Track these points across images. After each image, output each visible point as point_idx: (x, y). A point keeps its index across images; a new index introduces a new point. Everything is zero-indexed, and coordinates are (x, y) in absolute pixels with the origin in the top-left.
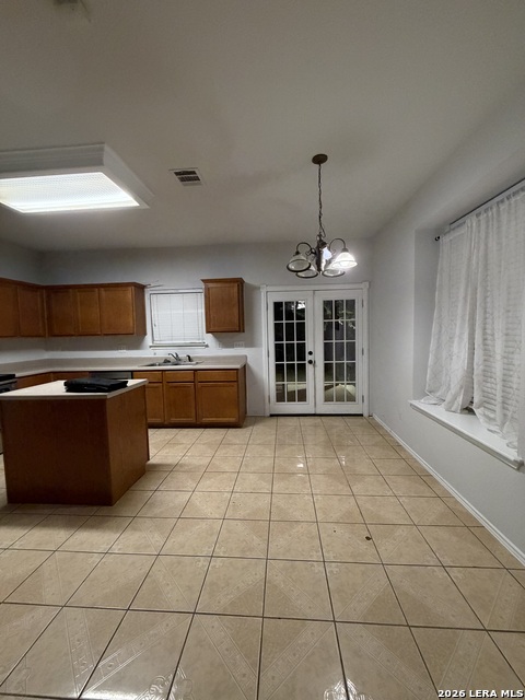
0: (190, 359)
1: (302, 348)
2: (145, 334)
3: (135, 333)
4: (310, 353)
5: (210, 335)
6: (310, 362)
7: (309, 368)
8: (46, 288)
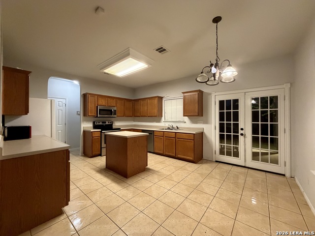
0: (177, 128)
1: (236, 126)
2: (162, 116)
3: (158, 116)
4: (242, 129)
5: (186, 117)
6: (242, 134)
7: (241, 138)
8: (134, 100)
